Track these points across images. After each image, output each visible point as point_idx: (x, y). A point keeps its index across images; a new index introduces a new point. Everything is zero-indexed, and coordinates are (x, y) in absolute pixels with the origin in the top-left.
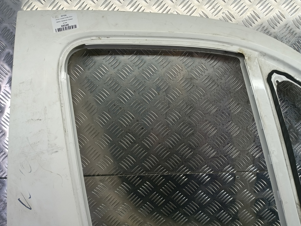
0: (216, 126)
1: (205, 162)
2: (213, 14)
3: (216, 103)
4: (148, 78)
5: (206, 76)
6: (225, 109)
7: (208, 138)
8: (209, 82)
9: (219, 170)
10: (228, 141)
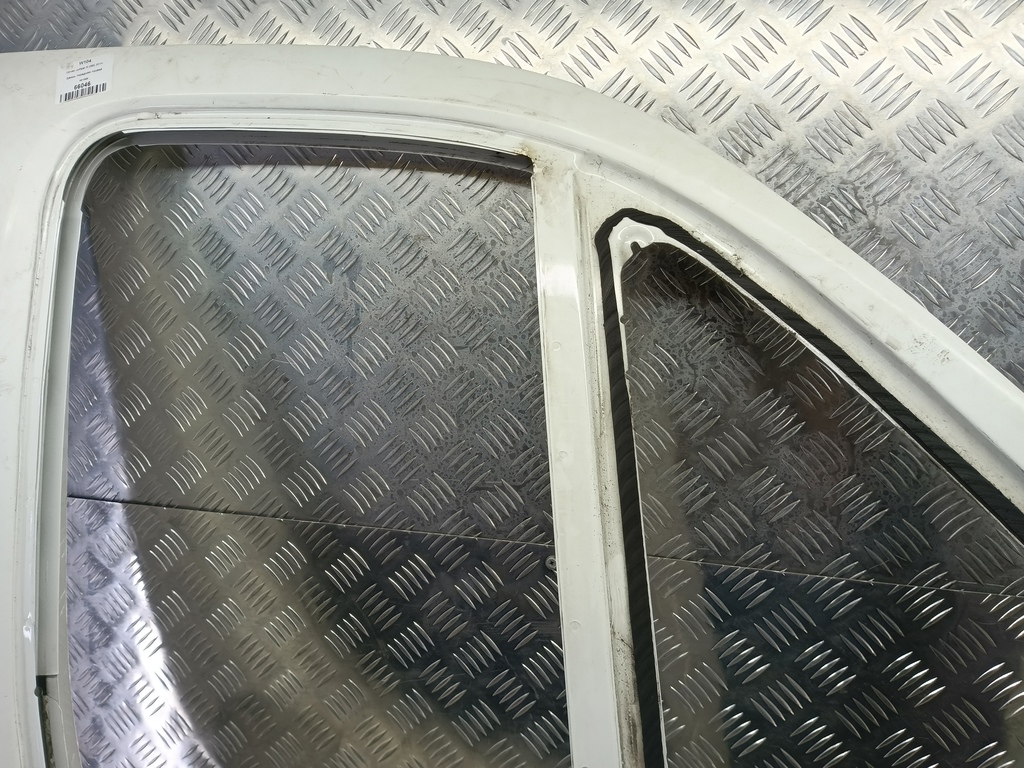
0: (490, 389)
1: (457, 501)
2: (475, 45)
3: (491, 315)
4: (302, 232)
5: (460, 230)
6: (515, 337)
7: (465, 425)
8: (468, 250)
9: (499, 532)
10: (526, 440)
